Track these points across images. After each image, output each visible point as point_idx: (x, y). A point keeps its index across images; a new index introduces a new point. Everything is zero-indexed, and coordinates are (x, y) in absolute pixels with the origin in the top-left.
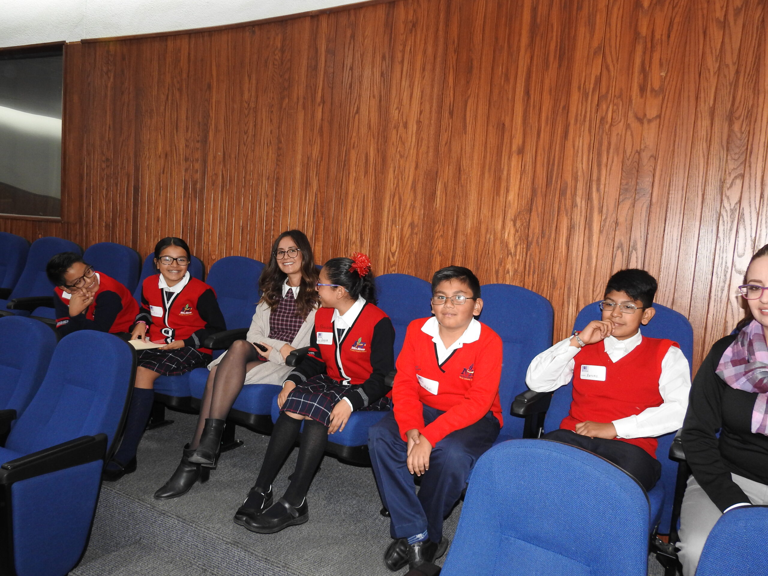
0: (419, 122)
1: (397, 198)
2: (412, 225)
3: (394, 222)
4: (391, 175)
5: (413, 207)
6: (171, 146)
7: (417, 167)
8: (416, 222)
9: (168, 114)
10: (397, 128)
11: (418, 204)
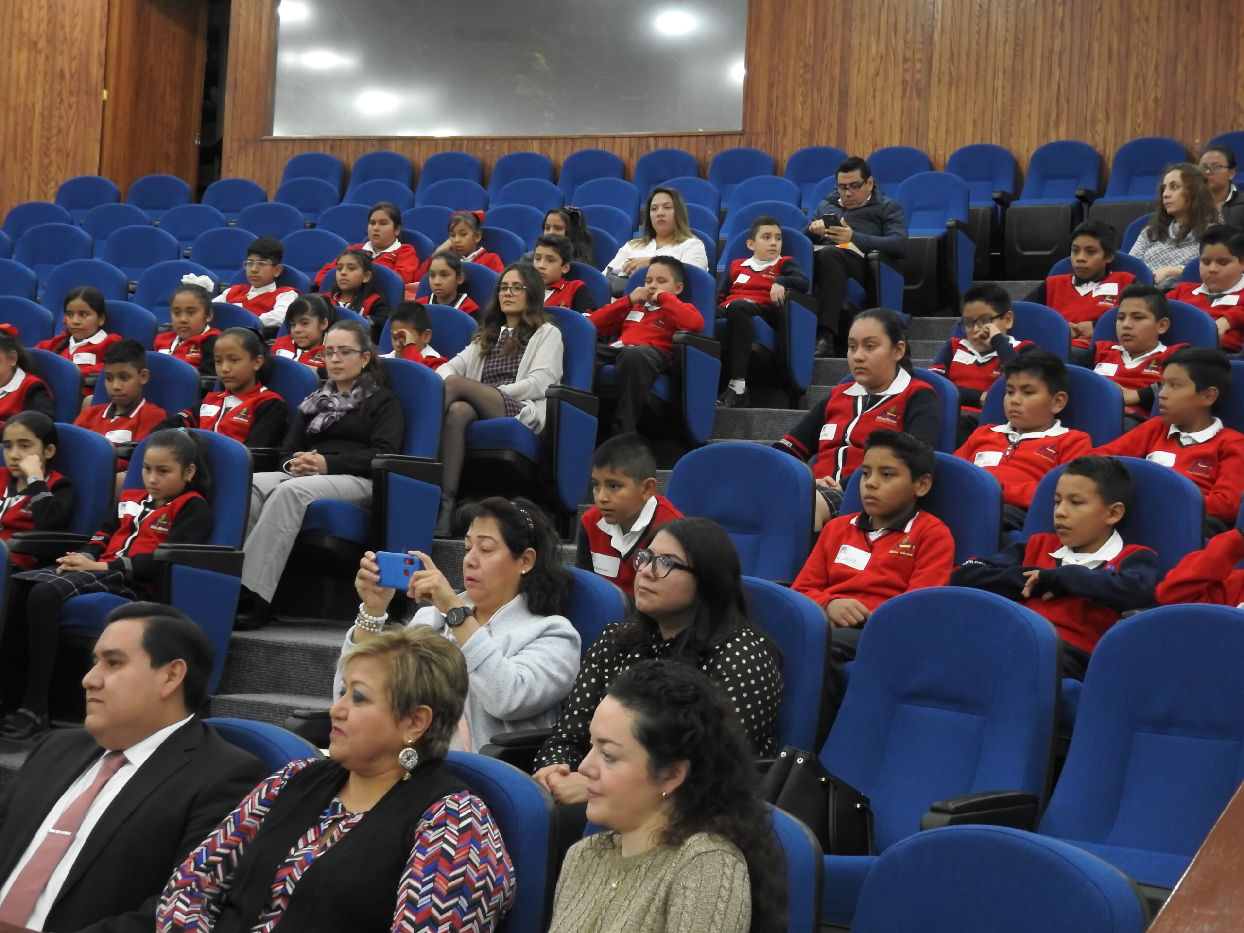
0: (1158, 17)
1: (1140, 80)
2: (1156, 100)
3: (1139, 99)
4: (1134, 60)
5: (1156, 85)
6: (887, 49)
7: (1158, 52)
8: (1159, 97)
9: (883, 18)
10: (1138, 21)
11: (1160, 82)
